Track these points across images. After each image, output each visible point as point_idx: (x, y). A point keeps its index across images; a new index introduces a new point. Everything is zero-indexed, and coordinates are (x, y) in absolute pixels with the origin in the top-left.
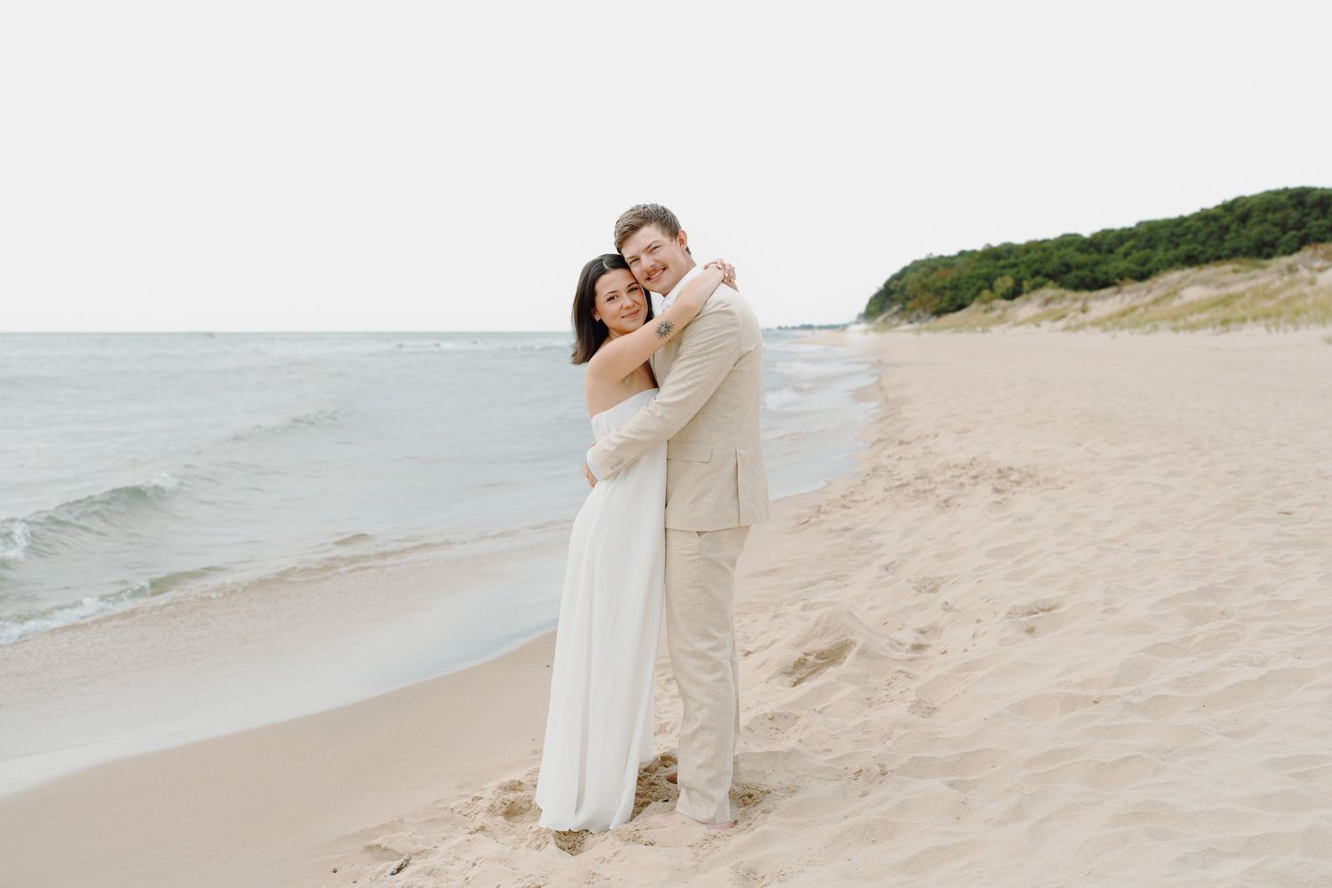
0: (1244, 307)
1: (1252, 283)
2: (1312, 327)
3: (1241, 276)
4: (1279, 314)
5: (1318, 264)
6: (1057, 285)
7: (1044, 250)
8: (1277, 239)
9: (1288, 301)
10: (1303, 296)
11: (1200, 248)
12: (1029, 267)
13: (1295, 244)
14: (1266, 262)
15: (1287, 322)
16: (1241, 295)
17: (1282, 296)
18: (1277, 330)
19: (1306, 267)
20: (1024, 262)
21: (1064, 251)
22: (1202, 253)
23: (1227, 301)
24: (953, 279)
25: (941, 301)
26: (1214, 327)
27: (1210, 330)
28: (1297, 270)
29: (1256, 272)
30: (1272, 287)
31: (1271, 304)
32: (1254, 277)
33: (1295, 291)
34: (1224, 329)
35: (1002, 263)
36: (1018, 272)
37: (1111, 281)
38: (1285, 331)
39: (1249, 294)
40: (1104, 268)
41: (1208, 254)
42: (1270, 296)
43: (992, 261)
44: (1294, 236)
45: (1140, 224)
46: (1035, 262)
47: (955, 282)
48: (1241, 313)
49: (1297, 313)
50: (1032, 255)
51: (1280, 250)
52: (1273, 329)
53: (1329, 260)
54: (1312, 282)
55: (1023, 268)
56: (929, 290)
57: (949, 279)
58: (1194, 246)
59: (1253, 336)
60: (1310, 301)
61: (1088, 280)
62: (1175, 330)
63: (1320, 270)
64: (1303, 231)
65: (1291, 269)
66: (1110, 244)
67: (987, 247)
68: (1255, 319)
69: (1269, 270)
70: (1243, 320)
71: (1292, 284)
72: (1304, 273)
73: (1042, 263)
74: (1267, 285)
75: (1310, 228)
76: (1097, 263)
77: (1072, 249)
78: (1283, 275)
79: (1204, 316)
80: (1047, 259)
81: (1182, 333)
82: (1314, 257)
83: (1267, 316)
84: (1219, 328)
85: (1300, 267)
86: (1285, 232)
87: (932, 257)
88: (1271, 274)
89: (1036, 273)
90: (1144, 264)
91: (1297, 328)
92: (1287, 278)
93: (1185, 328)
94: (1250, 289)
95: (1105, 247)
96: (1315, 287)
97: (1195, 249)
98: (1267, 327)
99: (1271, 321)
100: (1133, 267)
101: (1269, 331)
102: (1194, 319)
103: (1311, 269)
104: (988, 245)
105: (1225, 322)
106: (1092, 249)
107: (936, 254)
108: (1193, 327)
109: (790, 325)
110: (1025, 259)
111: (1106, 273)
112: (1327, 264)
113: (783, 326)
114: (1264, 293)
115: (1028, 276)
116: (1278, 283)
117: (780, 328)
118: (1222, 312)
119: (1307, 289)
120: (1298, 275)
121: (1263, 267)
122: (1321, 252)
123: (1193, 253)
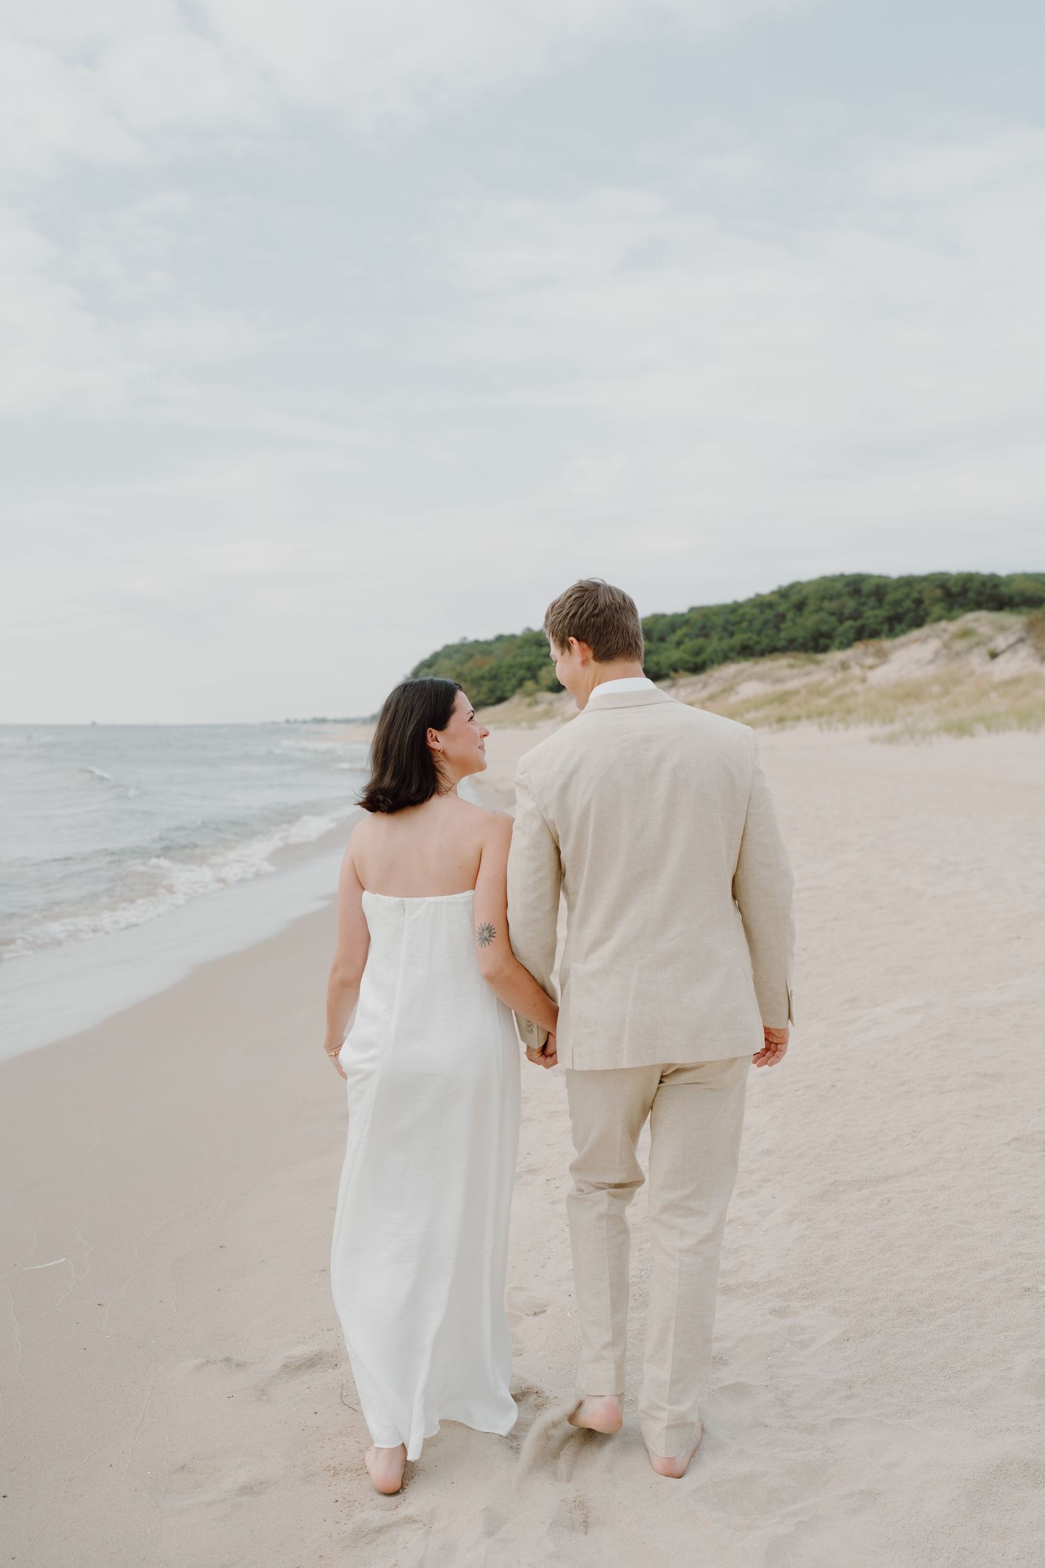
0: (799, 704)
1: (806, 680)
2: (862, 726)
3: (795, 671)
4: (831, 713)
5: (869, 661)
8: (834, 629)
9: (841, 699)
10: (855, 694)
11: (755, 638)
13: (852, 635)
14: (820, 657)
15: (839, 720)
16: (796, 692)
17: (835, 694)
18: (829, 729)
19: (858, 663)
22: (758, 643)
23: (782, 698)
24: (491, 668)
25: (479, 693)
26: (770, 725)
27: (766, 728)
28: (849, 667)
29: (811, 667)
30: (826, 684)
31: (823, 702)
32: (808, 674)
33: (847, 689)
34: (780, 727)
37: (663, 672)
38: (837, 730)
39: (804, 691)
40: (655, 658)
41: (764, 645)
42: (823, 694)
43: (534, 649)
44: (851, 627)
45: (692, 610)
47: (494, 672)
48: (796, 711)
49: (849, 712)
51: (837, 641)
52: (826, 728)
53: (879, 657)
54: (863, 680)
57: (486, 668)
58: (749, 635)
59: (806, 734)
60: (861, 699)
63: (871, 668)
64: (859, 622)
65: (844, 666)
66: (662, 631)
68: (809, 717)
69: (824, 665)
70: (798, 718)
71: (844, 682)
72: (856, 671)
74: (820, 682)
75: (867, 618)
78: (835, 671)
79: (761, 714)
82: (865, 653)
83: (820, 715)
84: (775, 726)
85: (852, 664)
86: (841, 621)
87: (466, 642)
90: (698, 653)
92: (840, 675)
94: (805, 686)
95: (656, 635)
96: (867, 685)
97: (750, 639)
98: (820, 727)
100: (687, 657)
102: (751, 716)
103: (862, 667)
104: (529, 629)
105: (781, 720)
107: (471, 637)
109: (300, 718)
111: (658, 664)
113: (292, 719)
114: (817, 691)
116: (831, 681)
117: (288, 721)
118: (777, 710)
119: (859, 687)
120: (850, 672)
121: (817, 663)
122: (871, 649)
123: (749, 643)
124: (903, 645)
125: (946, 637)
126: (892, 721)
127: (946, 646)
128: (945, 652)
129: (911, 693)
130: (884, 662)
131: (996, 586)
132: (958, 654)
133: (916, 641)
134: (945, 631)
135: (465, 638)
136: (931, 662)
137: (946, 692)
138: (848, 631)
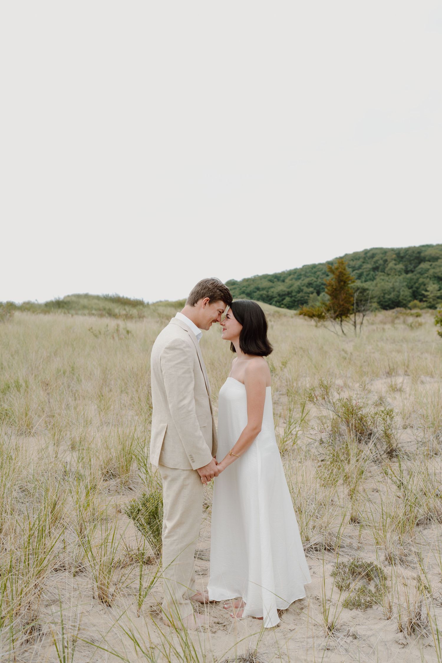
11: (315, 279)
12: (241, 289)
13: (356, 277)
22: (315, 281)
37: (274, 296)
40: (272, 290)
41: (318, 283)
44: (356, 273)
58: (313, 278)
61: (264, 296)
64: (360, 271)
73: (247, 287)
75: (364, 269)
80: (249, 286)
86: (353, 271)
89: (243, 292)
90: (290, 287)
97: (312, 280)
100: (285, 289)
111: (273, 292)
123: (310, 282)
131: (419, 253)
138: (355, 275)
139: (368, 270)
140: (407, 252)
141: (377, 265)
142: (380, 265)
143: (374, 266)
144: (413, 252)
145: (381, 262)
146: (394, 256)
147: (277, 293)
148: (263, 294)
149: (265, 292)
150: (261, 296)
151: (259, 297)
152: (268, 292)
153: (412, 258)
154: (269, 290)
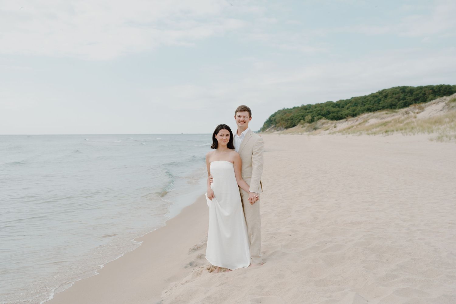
0: (392, 126)
1: (393, 118)
2: (420, 133)
3: (389, 115)
4: (406, 129)
5: (417, 111)
6: (326, 118)
7: (321, 107)
8: (397, 103)
9: (407, 124)
10: (413, 122)
11: (372, 106)
12: (316, 112)
14: (397, 110)
15: (410, 132)
16: (391, 122)
17: (405, 122)
18: (407, 135)
19: (413, 112)
20: (314, 111)
21: (328, 107)
22: (373, 108)
23: (385, 124)
24: (291, 116)
25: (288, 124)
26: (383, 133)
27: (381, 135)
28: (409, 113)
29: (394, 114)
30: (401, 119)
31: (401, 125)
32: (393, 116)
33: (409, 121)
34: (386, 134)
35: (307, 111)
36: (313, 114)
37: (343, 117)
38: (410, 135)
39: (393, 121)
41: (375, 108)
42: (401, 122)
43: (304, 110)
45: (352, 98)
46: (318, 111)
47: (292, 117)
48: (392, 128)
49: (413, 128)
50: (318, 108)
51: (398, 107)
52: (405, 134)
53: (420, 109)
54: (415, 117)
55: (314, 112)
56: (283, 120)
57: (290, 116)
58: (370, 105)
59: (397, 138)
60: (416, 124)
61: (336, 116)
62: (368, 134)
63: (418, 113)
64: (405, 101)
65: (407, 113)
66: (343, 105)
67: (302, 106)
68: (397, 131)
69: (398, 113)
70: (393, 131)
71: (408, 118)
72: (412, 114)
73: (320, 111)
74: (399, 119)
76: (338, 111)
77: (330, 106)
78: (404, 115)
79: (378, 129)
80: (322, 110)
81: (371, 135)
82: (415, 108)
83: (401, 130)
84: (384, 134)
85: (410, 112)
88: (400, 114)
89: (319, 114)
90: (354, 111)
91: (414, 134)
92: (406, 116)
93: (372, 134)
94: (393, 120)
95: (341, 106)
96: (416, 119)
97: (370, 106)
98: (402, 133)
99: (403, 131)
100: (350, 112)
101: (404, 135)
102: (374, 130)
103: (414, 113)
104: (303, 105)
105: (386, 132)
106: (337, 106)
107: (286, 108)
108: (375, 133)
110: (315, 110)
111: (342, 114)
112: (420, 111)
114: (399, 121)
115: (316, 115)
116: (403, 118)
118: (384, 128)
119: (414, 120)
120: (410, 115)
121: (396, 112)
122: (417, 107)
123: (370, 108)
124: (429, 105)
125: (446, 101)
126: (432, 132)
127: (447, 104)
128: (447, 107)
129: (438, 121)
130: (423, 111)
132: (453, 107)
133: (434, 103)
134: (445, 99)
135: (284, 108)
136: (441, 110)
137: (452, 121)
138: (401, 104)
139: (411, 100)
140: (441, 88)
141: (418, 97)
142: (421, 97)
143: (415, 98)
144: (446, 88)
145: (421, 95)
146: (431, 91)
147: (346, 115)
148: (335, 115)
149: (335, 114)
150: (334, 117)
151: (332, 117)
152: (337, 114)
153: (445, 93)
154: (338, 113)
